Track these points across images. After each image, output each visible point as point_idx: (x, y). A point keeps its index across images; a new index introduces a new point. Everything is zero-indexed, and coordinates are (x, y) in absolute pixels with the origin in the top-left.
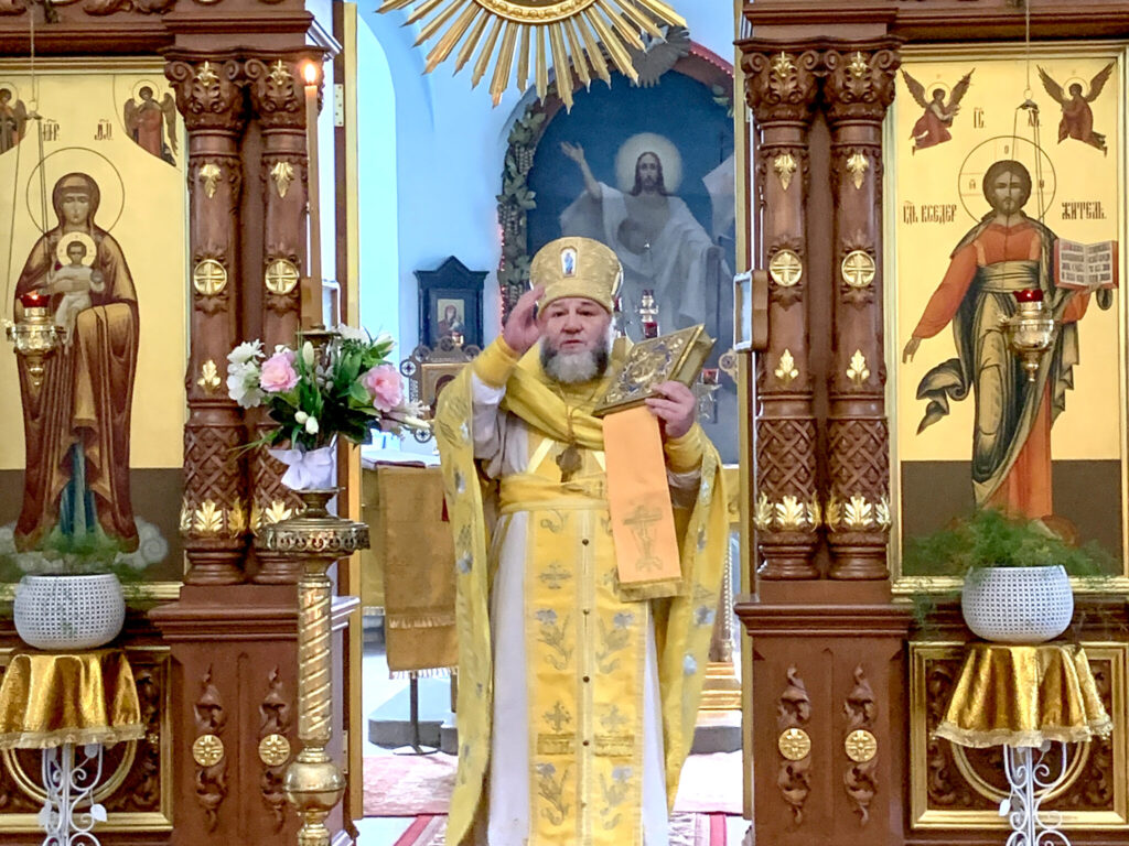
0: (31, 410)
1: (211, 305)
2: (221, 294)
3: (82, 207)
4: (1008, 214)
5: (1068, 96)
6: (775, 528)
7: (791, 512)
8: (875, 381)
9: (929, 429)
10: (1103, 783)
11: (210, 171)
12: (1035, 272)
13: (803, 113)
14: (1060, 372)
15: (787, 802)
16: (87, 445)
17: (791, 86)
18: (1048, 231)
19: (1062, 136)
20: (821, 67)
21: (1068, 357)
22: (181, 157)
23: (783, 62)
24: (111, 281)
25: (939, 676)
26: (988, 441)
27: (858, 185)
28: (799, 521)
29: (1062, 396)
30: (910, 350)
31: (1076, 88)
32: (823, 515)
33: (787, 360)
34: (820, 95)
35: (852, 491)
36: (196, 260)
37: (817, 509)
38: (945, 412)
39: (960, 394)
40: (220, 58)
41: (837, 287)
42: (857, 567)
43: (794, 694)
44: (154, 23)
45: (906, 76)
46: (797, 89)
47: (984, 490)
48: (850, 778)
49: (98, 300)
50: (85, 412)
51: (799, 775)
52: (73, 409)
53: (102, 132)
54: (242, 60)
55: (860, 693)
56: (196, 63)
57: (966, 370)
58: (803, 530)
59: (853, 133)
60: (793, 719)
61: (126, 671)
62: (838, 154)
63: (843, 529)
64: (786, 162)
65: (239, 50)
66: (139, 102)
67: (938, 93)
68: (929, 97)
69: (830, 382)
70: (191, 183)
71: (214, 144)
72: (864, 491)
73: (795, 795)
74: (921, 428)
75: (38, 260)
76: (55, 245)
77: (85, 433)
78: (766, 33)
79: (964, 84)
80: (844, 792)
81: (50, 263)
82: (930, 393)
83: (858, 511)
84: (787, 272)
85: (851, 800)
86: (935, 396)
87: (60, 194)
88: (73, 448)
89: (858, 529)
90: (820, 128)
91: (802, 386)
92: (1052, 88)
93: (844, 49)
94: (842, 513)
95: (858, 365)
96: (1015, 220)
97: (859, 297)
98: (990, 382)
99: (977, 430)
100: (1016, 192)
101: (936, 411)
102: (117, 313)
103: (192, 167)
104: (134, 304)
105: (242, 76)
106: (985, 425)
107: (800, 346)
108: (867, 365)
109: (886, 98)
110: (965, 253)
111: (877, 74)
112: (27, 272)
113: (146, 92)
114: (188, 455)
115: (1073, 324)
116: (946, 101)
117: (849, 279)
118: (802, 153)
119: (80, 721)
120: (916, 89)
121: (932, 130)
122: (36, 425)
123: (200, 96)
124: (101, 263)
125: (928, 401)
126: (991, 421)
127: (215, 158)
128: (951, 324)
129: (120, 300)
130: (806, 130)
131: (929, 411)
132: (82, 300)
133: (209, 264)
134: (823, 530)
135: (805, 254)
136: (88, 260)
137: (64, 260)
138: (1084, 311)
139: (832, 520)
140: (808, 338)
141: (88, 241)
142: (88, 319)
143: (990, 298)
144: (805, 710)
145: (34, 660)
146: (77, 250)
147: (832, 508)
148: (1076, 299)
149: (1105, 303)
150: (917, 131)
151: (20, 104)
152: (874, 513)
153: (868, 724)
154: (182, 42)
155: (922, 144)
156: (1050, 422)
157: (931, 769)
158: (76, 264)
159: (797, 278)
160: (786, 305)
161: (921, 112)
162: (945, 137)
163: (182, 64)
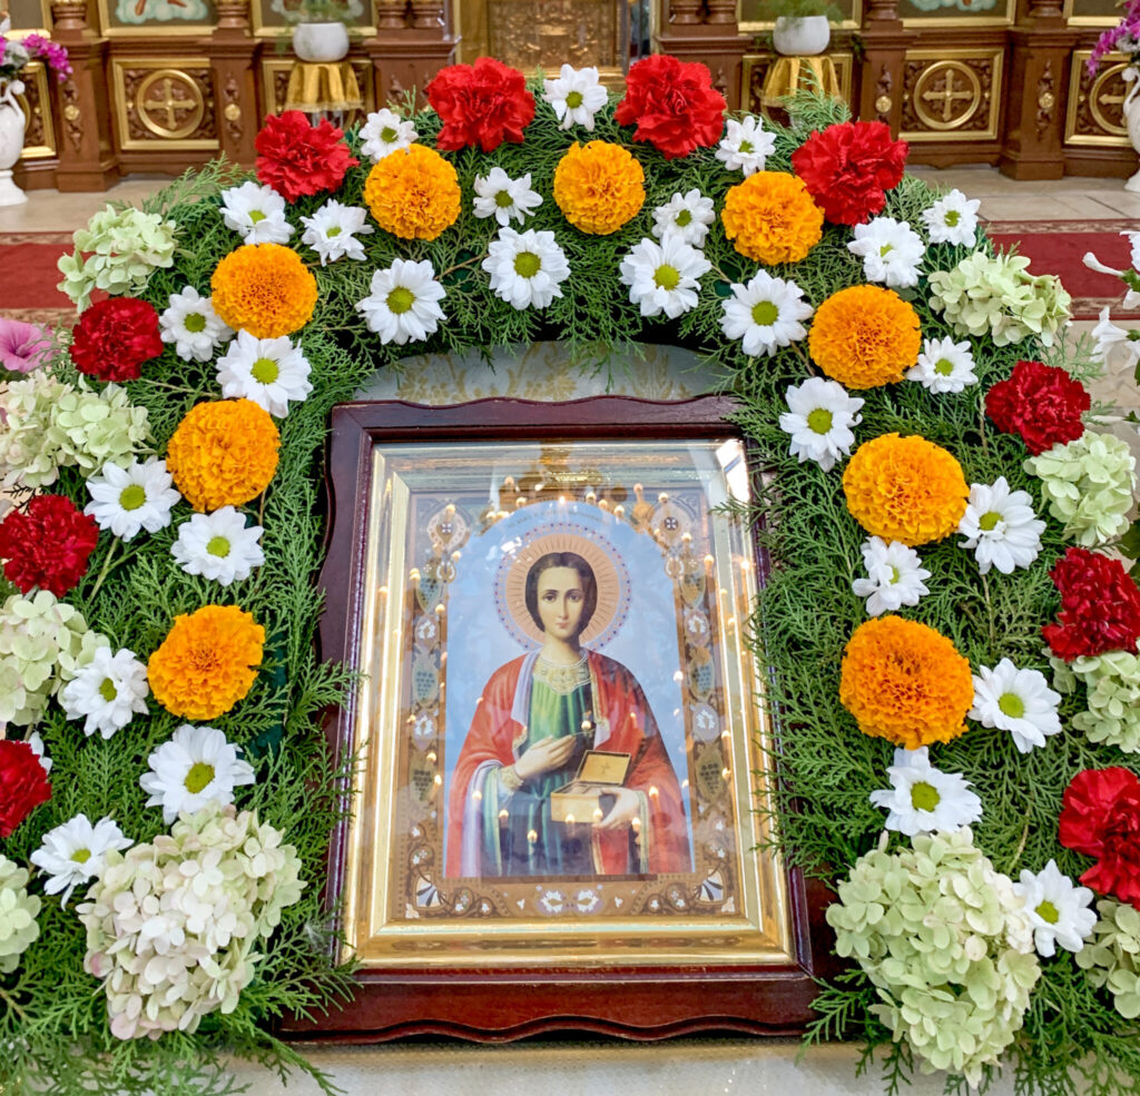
25: (757, 73)
42: (721, 18)
61: (352, 73)
119: (330, 99)
145: (306, 67)
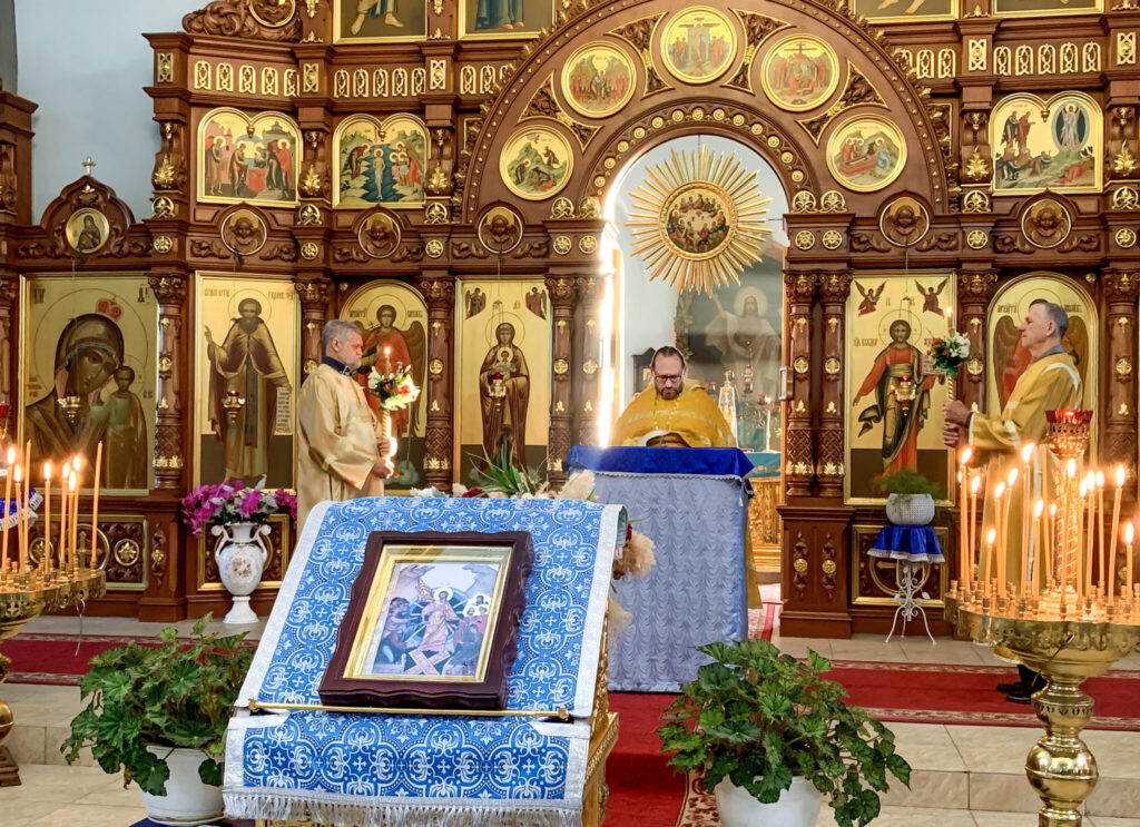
0: (486, 420)
1: (561, 378)
2: (565, 374)
3: (508, 337)
4: (901, 343)
5: (927, 292)
6: (794, 475)
7: (801, 468)
8: (839, 414)
9: (864, 435)
10: (935, 588)
11: (562, 323)
12: (912, 368)
13: (810, 300)
14: (922, 411)
15: (797, 589)
16: (508, 435)
17: (805, 289)
18: (918, 351)
19: (925, 310)
20: (818, 281)
21: (925, 405)
22: (549, 316)
23: (802, 279)
24: (519, 368)
25: (865, 540)
26: (890, 440)
27: (833, 331)
28: (804, 472)
29: (923, 421)
30: (856, 401)
31: (931, 289)
32: (815, 470)
33: (801, 404)
34: (818, 292)
35: (827, 460)
36: (555, 359)
37: (812, 467)
38: (870, 427)
39: (878, 420)
40: (568, 277)
41: (824, 374)
42: (829, 493)
43: (800, 544)
44: (540, 262)
45: (857, 284)
46: (808, 291)
47: (887, 461)
48: (824, 580)
49: (513, 375)
50: (507, 421)
51: (802, 579)
52: (502, 421)
53: (516, 306)
54: (576, 278)
55: (829, 545)
56: (557, 279)
57: (881, 410)
58: (807, 476)
59: (831, 309)
60: (800, 555)
62: (826, 317)
63: (823, 476)
64: (802, 321)
65: (575, 274)
66: (532, 293)
67: (871, 291)
68: (866, 293)
69: (820, 414)
70: (553, 328)
71: (564, 312)
72: (833, 460)
73: (801, 586)
74: (860, 434)
75: (490, 358)
76: (496, 353)
77: (507, 431)
78: (796, 267)
79: (882, 287)
80: (821, 587)
81: (495, 359)
82: (865, 419)
83: (830, 469)
84: (802, 367)
85: (826, 590)
86: (867, 421)
87: (499, 332)
88: (502, 437)
89: (829, 476)
90: (818, 306)
91: (807, 415)
92: (921, 289)
93: (828, 274)
94: (823, 469)
95: (831, 407)
96: (904, 346)
97: (833, 378)
98: (891, 415)
99: (885, 436)
100: (904, 334)
101: (867, 427)
102: (521, 381)
103: (554, 322)
104: (528, 377)
105: (576, 285)
106: (888, 434)
107: (807, 398)
108: (836, 407)
109: (846, 293)
110: (881, 360)
111: (842, 285)
112: (485, 363)
113: (534, 289)
114: (550, 440)
115: (928, 391)
116: (874, 294)
117: (828, 371)
118: (810, 317)
120: (861, 289)
121: (868, 306)
122: (488, 426)
123: (559, 293)
124: (515, 360)
125: (863, 423)
126: (891, 432)
127: (564, 318)
128: (873, 391)
129: (522, 375)
130: (811, 308)
131: (864, 427)
132: (507, 375)
133: (561, 362)
134: (815, 476)
135: (810, 361)
136: (510, 359)
137: (499, 357)
138: (932, 385)
139: (819, 472)
140: (810, 395)
141: (510, 351)
142: (509, 383)
143: (891, 380)
144: (805, 551)
146: (505, 354)
147: (819, 467)
148: (929, 380)
149: (942, 382)
150: (861, 307)
151: (484, 294)
152: (837, 469)
153: (832, 558)
154: (552, 271)
155: (862, 313)
156: (917, 432)
157: (861, 580)
158: (505, 360)
159: (806, 369)
160: (801, 381)
161: (863, 299)
162: (874, 310)
163: (552, 280)
